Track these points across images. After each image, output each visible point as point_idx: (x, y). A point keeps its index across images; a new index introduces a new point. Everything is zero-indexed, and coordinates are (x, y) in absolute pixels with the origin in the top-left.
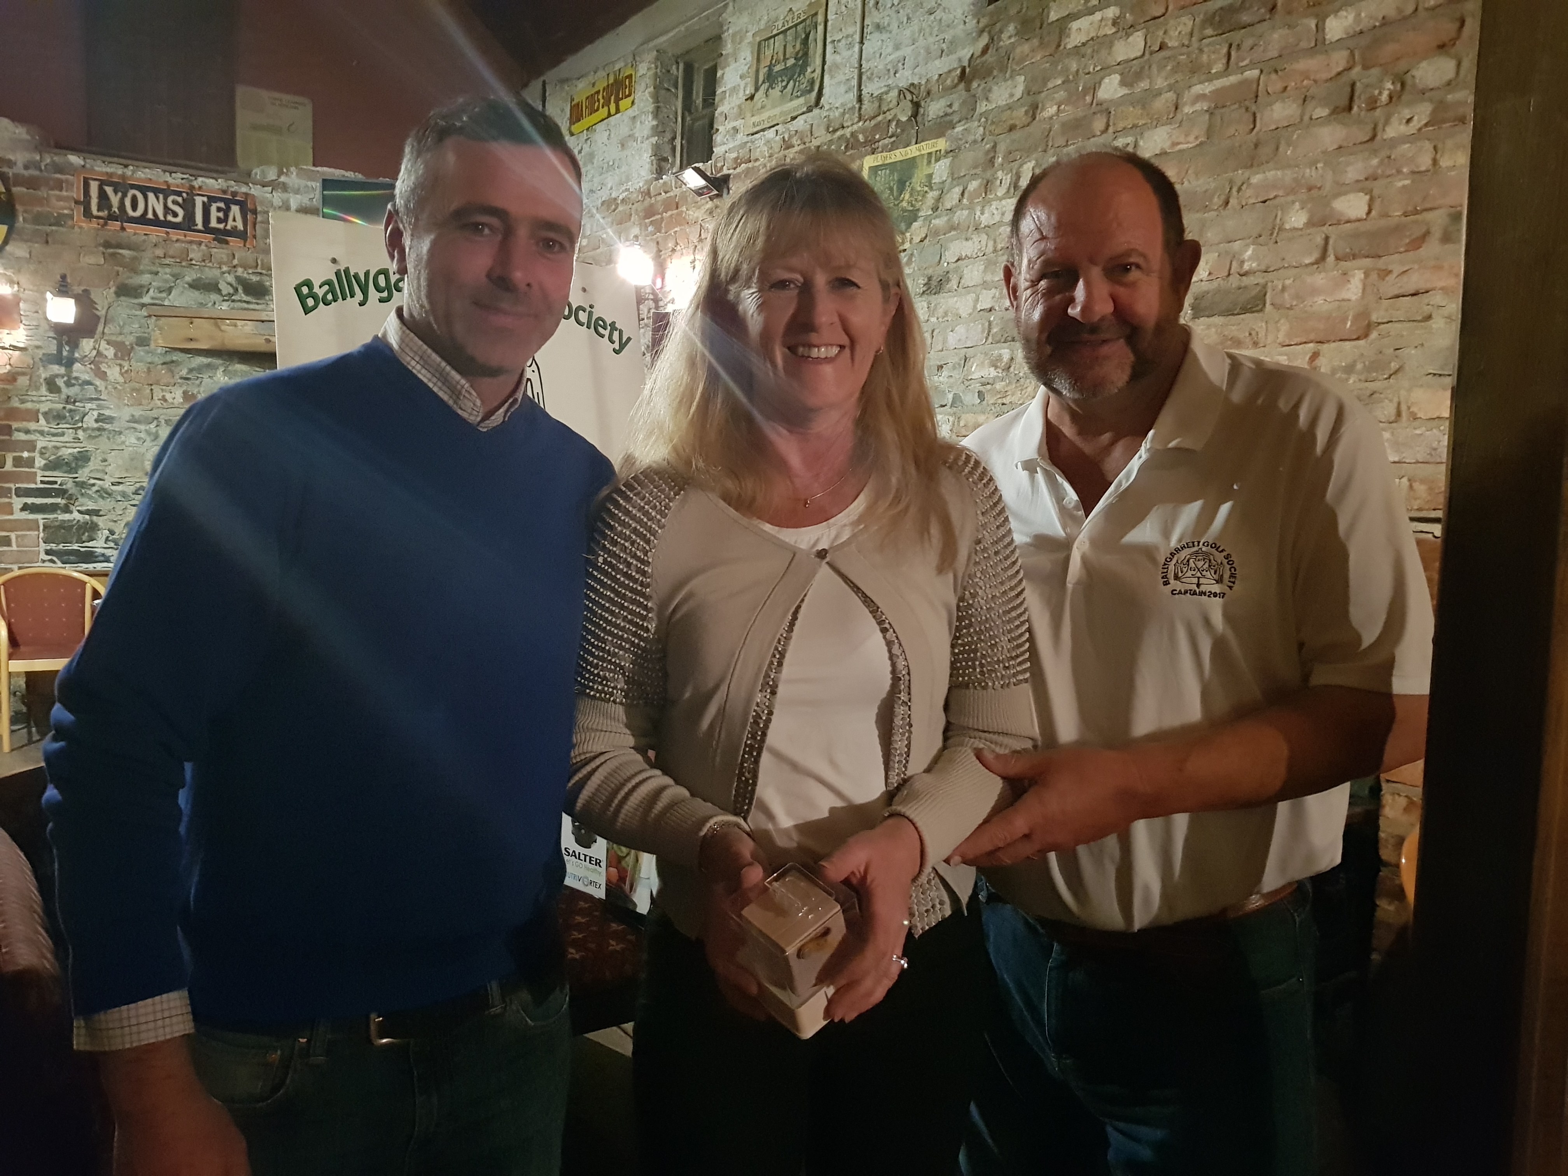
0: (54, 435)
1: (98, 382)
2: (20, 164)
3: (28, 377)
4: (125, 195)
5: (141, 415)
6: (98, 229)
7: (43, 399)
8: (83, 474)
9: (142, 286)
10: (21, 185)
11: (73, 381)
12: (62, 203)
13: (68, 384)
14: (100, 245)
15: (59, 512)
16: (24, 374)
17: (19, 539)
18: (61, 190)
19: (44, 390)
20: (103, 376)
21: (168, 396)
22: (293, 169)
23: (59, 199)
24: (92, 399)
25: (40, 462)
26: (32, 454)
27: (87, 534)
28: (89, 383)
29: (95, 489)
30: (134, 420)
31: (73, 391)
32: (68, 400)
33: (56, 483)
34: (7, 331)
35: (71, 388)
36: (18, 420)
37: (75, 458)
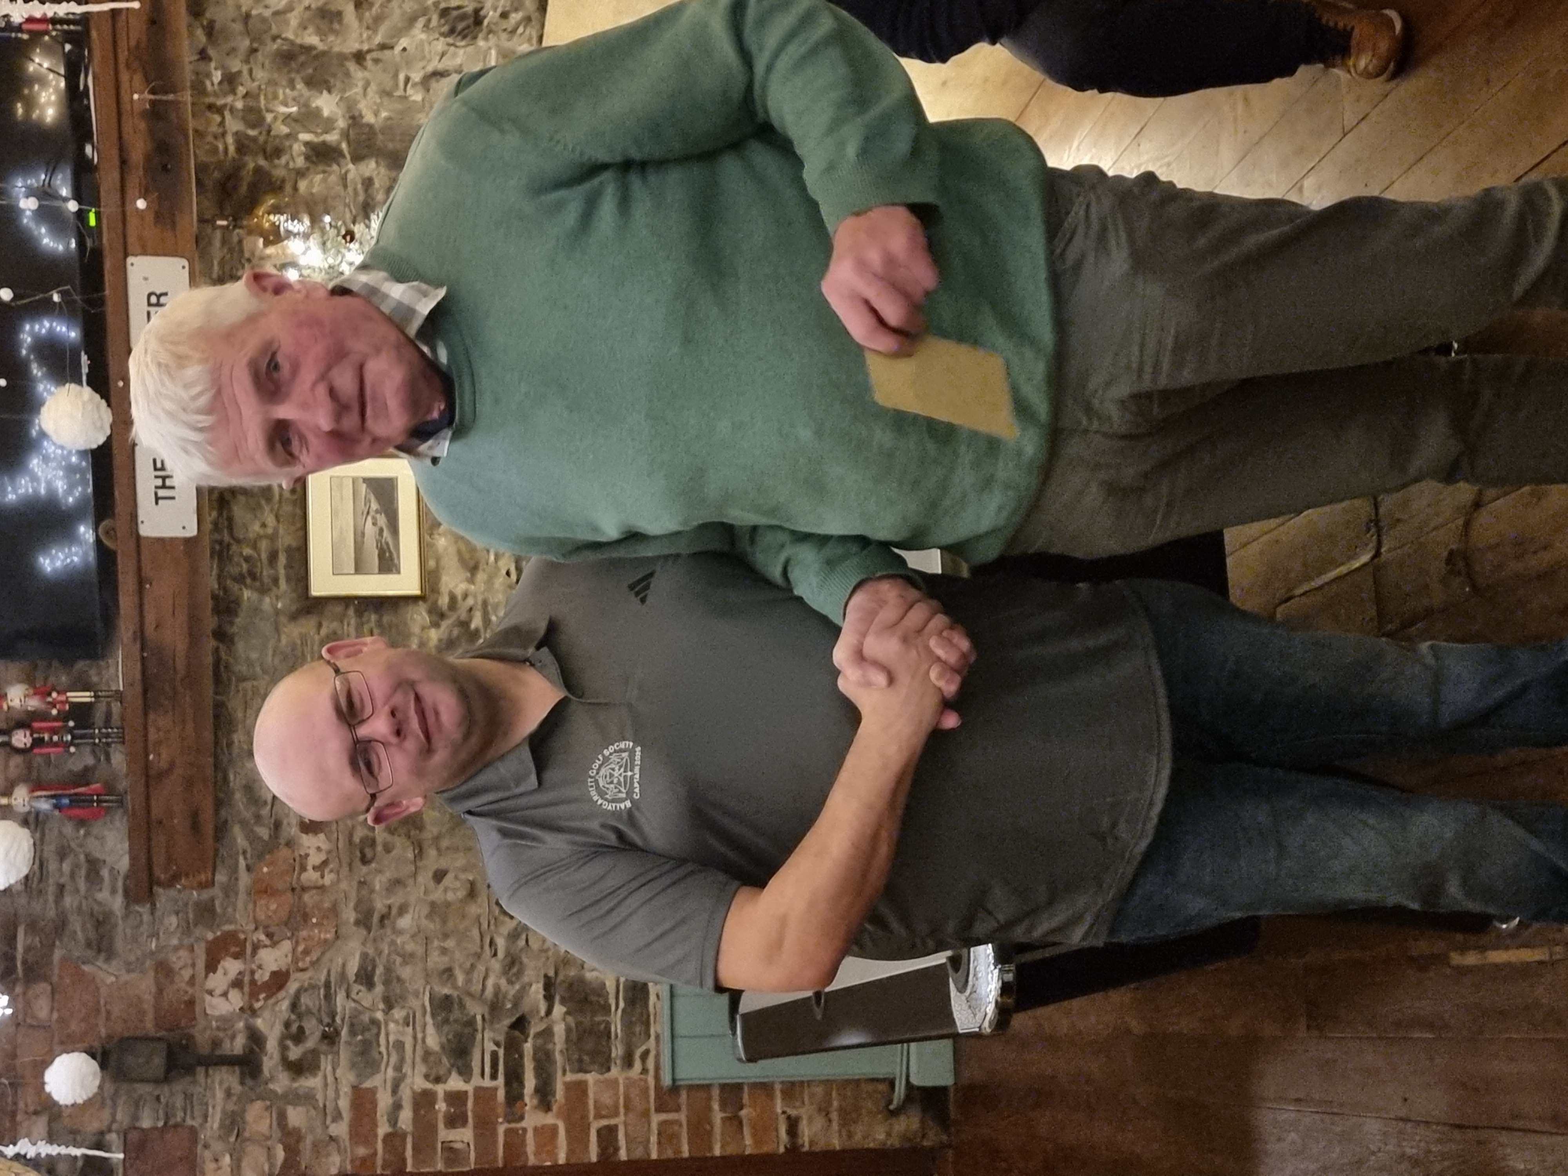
0: (401, 1060)
1: (292, 987)
3: (289, 1109)
7: (330, 1079)
8: (477, 1010)
11: (293, 1030)
13: (299, 1037)
15: (550, 1046)
16: (282, 1117)
17: (604, 1113)
19: (311, 1082)
20: (279, 979)
21: (315, 859)
24: (328, 997)
25: (455, 1083)
26: (441, 1095)
27: (593, 998)
28: (295, 1002)
29: (503, 986)
30: (364, 921)
31: (313, 1029)
32: (330, 1038)
33: (494, 1056)
34: (200, 1147)
35: (307, 1032)
36: (375, 1125)
37: (446, 1021)
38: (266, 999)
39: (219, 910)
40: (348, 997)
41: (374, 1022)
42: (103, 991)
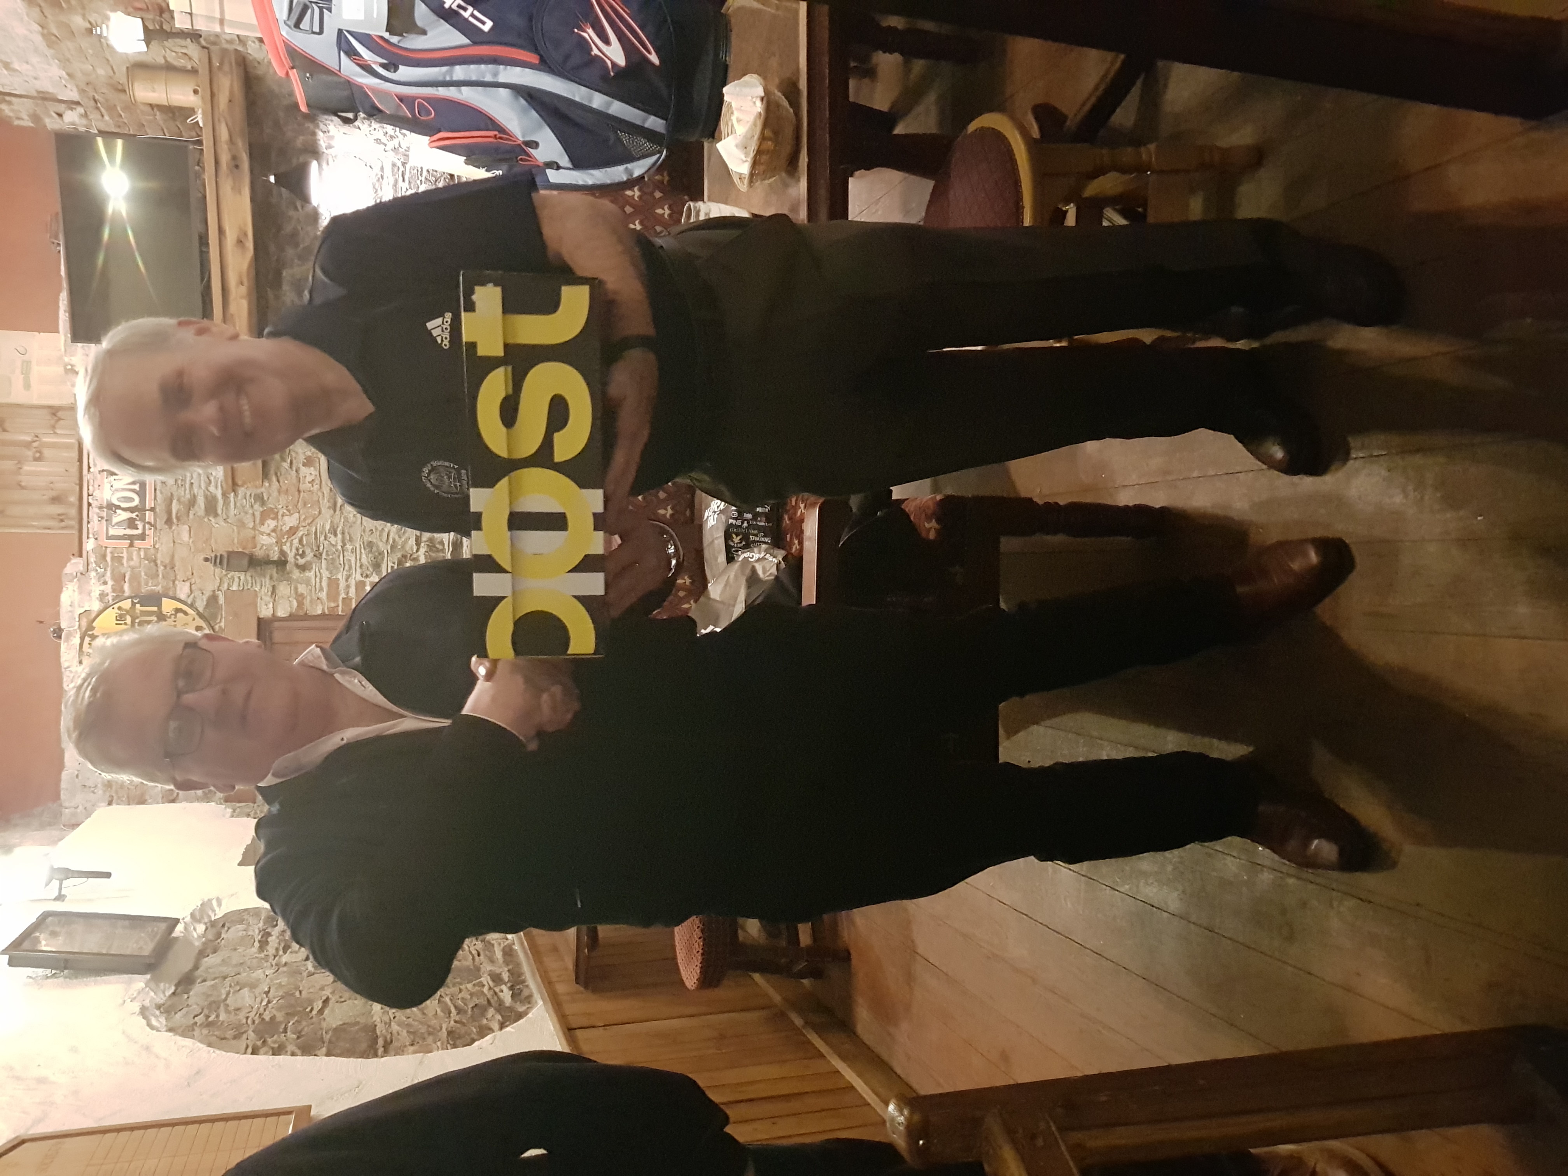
0: (350, 568)
1: (300, 533)
2: (103, 587)
3: (299, 585)
4: (119, 507)
5: (329, 501)
6: (156, 528)
7: (318, 574)
8: (384, 547)
9: (206, 497)
10: (122, 587)
11: (300, 552)
12: (135, 557)
13: (303, 555)
14: (170, 528)
16: (296, 589)
18: (123, 557)
19: (310, 574)
20: (293, 531)
21: (309, 479)
22: (66, 359)
23: (130, 558)
24: (316, 539)
25: (374, 578)
26: (368, 583)
27: (437, 546)
28: (301, 541)
29: (397, 538)
30: (333, 506)
31: (309, 552)
32: (317, 556)
34: (259, 599)
35: (307, 553)
36: (338, 594)
37: (371, 552)
38: (287, 538)
39: (266, 498)
40: (325, 539)
41: (337, 550)
42: (213, 529)
